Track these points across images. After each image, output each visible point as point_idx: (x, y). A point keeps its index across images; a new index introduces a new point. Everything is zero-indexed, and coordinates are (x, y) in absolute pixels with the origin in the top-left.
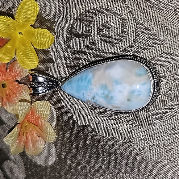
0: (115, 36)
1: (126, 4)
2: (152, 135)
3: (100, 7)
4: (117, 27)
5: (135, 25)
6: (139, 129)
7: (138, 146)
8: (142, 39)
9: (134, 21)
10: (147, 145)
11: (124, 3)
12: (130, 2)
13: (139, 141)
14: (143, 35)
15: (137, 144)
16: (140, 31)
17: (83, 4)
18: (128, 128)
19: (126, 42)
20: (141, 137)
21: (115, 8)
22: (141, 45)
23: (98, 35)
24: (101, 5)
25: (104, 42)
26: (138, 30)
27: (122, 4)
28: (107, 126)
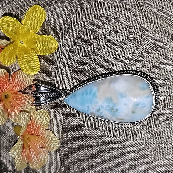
0: (121, 42)
1: (132, 13)
2: (160, 134)
3: (108, 16)
4: (124, 33)
5: (141, 31)
6: (148, 129)
7: (148, 144)
8: (147, 44)
9: (140, 28)
10: (156, 143)
11: (131, 11)
12: (136, 11)
13: (148, 140)
14: (148, 40)
15: (146, 143)
16: (145, 36)
17: (92, 13)
18: (137, 129)
19: (131, 47)
20: (150, 136)
21: (123, 16)
22: (146, 49)
23: (104, 41)
24: (109, 14)
25: (109, 48)
26: (144, 35)
27: (129, 12)
28: (116, 128)
